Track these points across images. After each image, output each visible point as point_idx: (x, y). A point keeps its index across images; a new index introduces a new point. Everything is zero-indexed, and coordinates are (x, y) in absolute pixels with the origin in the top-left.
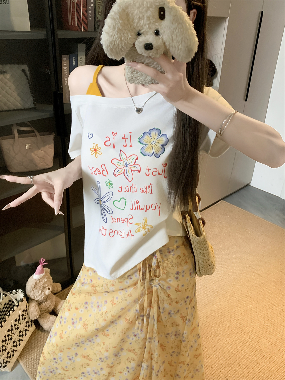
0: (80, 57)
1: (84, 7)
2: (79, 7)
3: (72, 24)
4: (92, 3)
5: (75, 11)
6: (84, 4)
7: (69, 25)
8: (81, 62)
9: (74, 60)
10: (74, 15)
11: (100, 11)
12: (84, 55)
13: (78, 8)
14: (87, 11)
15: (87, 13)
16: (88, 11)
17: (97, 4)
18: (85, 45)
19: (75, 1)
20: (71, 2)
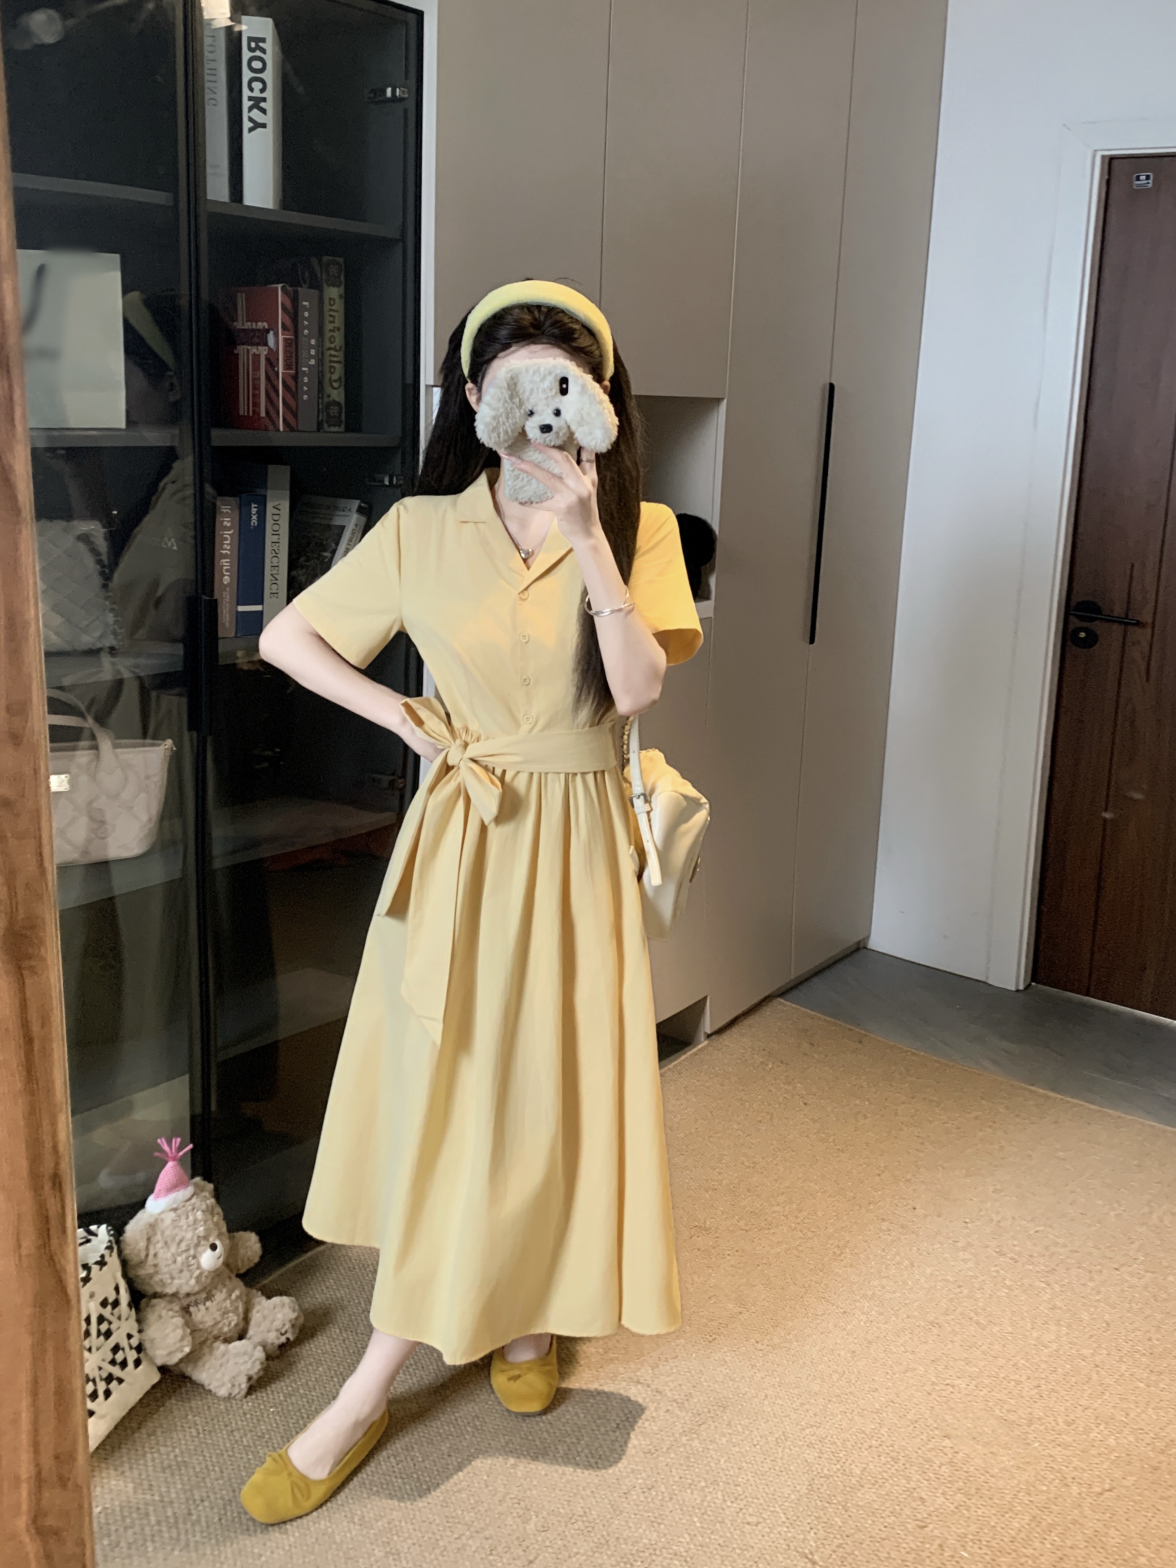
0: (276, 503)
1: (287, 366)
2: (272, 367)
3: (251, 414)
4: (312, 357)
5: (259, 379)
6: (287, 358)
7: (241, 413)
8: (276, 518)
9: (254, 511)
10: (256, 387)
11: (335, 377)
12: (284, 498)
13: (269, 371)
14: (295, 378)
15: (296, 383)
16: (300, 380)
17: (327, 359)
18: (288, 467)
19: (263, 351)
20: (251, 353)
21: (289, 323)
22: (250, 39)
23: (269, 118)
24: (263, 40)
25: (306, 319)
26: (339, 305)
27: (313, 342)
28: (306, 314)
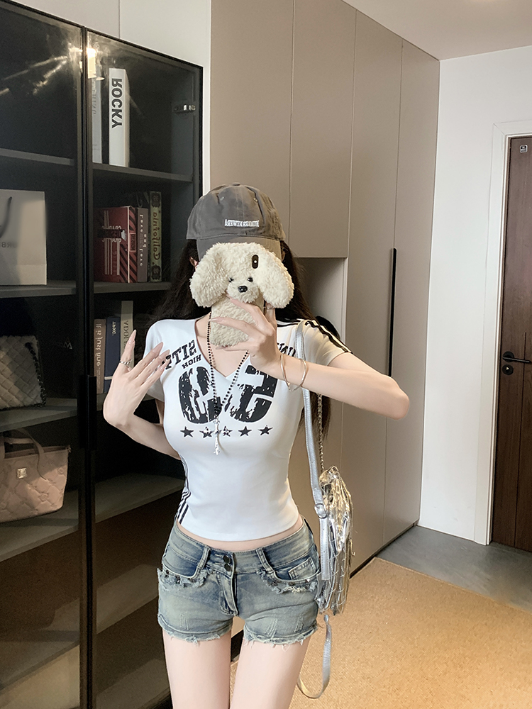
0: (126, 321)
1: (132, 248)
2: (124, 249)
3: (111, 274)
4: (145, 243)
5: (116, 254)
6: (132, 245)
7: (106, 273)
8: (126, 329)
9: (114, 326)
10: (115, 260)
11: (156, 253)
12: (130, 318)
13: (123, 251)
14: (136, 254)
15: (137, 256)
17: (152, 244)
18: (132, 302)
19: (119, 241)
20: (112, 242)
21: (133, 226)
22: (113, 80)
23: (124, 119)
24: (121, 80)
25: (142, 224)
26: (159, 216)
27: (145, 236)
28: (142, 221)
